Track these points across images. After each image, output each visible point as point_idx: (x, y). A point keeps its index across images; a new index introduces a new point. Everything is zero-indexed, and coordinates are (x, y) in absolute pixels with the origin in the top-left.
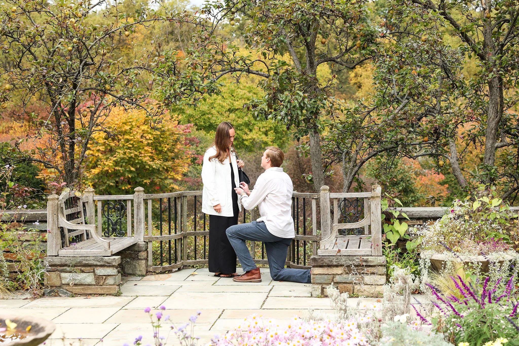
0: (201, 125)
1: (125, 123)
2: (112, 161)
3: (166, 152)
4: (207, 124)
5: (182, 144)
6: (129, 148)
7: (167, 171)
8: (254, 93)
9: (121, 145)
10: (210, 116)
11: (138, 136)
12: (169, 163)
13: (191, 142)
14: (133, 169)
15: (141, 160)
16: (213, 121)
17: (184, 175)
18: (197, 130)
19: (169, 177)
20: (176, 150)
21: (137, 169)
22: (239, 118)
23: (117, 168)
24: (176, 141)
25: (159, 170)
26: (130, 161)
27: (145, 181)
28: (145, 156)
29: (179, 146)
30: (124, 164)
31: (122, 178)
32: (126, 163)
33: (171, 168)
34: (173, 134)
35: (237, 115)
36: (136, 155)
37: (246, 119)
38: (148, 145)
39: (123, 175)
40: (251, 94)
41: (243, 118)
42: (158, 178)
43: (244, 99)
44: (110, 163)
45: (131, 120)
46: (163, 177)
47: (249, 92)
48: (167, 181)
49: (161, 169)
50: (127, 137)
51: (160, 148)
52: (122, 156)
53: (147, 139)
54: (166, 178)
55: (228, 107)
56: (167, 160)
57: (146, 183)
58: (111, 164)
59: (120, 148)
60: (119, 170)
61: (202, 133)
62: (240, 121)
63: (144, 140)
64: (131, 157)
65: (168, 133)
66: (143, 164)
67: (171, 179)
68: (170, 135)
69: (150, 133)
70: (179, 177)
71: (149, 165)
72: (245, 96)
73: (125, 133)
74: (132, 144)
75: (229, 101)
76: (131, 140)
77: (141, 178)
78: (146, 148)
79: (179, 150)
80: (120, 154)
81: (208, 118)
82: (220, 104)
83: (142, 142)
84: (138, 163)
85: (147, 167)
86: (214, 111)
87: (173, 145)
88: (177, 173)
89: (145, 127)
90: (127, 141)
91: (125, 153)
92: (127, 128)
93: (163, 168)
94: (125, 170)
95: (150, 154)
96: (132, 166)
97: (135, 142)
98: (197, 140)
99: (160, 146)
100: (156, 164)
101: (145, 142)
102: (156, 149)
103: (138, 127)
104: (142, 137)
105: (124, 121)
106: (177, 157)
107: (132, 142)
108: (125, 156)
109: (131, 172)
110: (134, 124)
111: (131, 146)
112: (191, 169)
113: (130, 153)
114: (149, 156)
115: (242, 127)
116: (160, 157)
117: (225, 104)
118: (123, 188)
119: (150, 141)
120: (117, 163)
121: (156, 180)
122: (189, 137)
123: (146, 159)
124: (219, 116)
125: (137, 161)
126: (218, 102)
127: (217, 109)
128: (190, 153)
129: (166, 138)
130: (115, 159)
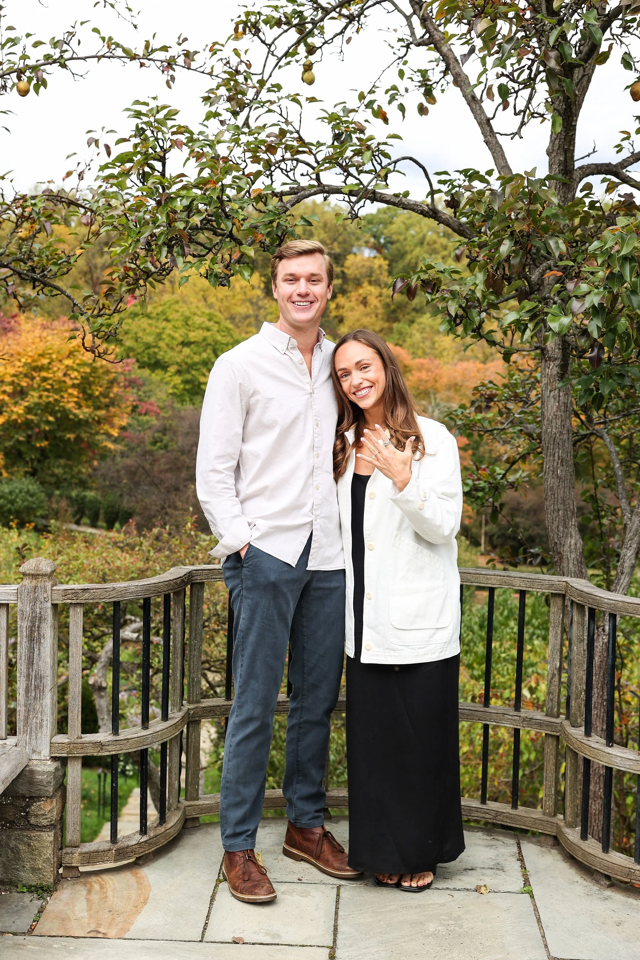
0: (144, 362)
1: (42, 355)
2: (22, 407)
3: (97, 397)
4: (153, 361)
5: (120, 387)
6: (47, 390)
7: (99, 422)
8: (216, 322)
9: (35, 385)
10: (156, 350)
11: (60, 374)
12: (102, 413)
13: (132, 383)
14: (51, 419)
15: (63, 407)
16: (159, 357)
17: (123, 428)
18: (139, 367)
19: (102, 431)
20: (112, 395)
21: (56, 418)
22: (195, 353)
23: (29, 417)
24: (112, 382)
25: (87, 421)
26: (48, 408)
27: (68, 436)
28: (68, 402)
29: (115, 390)
30: (39, 412)
31: (37, 430)
32: (42, 410)
33: (105, 419)
34: (108, 372)
35: (192, 350)
36: (56, 400)
37: (205, 355)
38: (74, 386)
39: (38, 425)
40: (211, 324)
41: (200, 354)
42: (86, 432)
43: (202, 329)
44: (19, 409)
45: (50, 351)
46: (93, 431)
47: (210, 320)
48: (98, 437)
49: (90, 420)
50: (44, 374)
51: (89, 392)
52: (36, 400)
53: (71, 379)
54: (97, 433)
55: (180, 339)
56: (98, 408)
57: (69, 439)
58: (21, 412)
59: (34, 389)
60: (32, 420)
61: (146, 372)
62: (197, 359)
63: (67, 380)
64: (49, 403)
65: (101, 371)
66: (65, 413)
67: (103, 434)
68: (104, 373)
69: (76, 370)
70: (115, 433)
71: (75, 415)
72: (203, 326)
73: (40, 369)
74: (51, 385)
75: (182, 331)
76: (50, 378)
77: (63, 431)
78: (70, 391)
79: (116, 395)
80: (33, 398)
81: (155, 353)
82: (170, 335)
83: (64, 382)
84: (59, 411)
85: (71, 417)
86: (162, 344)
87: (107, 388)
88: (112, 426)
89: (68, 362)
90: (45, 379)
91: (40, 397)
92: (45, 361)
93: (94, 419)
94: (41, 421)
95: (75, 399)
96: (51, 414)
97: (55, 381)
98: (141, 382)
99: (90, 388)
100: (84, 413)
101: (69, 382)
102: (84, 392)
103: (60, 361)
104: (65, 375)
105: (40, 352)
106: (112, 403)
107: (50, 382)
108: (41, 401)
109: (48, 423)
110: (54, 356)
111: (49, 387)
112: (130, 421)
113: (48, 397)
114: (75, 402)
115: (199, 366)
116: (90, 403)
117: (176, 335)
118: (38, 445)
119: (76, 382)
120: (29, 410)
121: (84, 435)
122: (128, 377)
123: (70, 406)
124: (169, 351)
125: (57, 408)
126: (168, 331)
127: (167, 341)
128: (131, 399)
129: (99, 377)
130: (26, 404)
